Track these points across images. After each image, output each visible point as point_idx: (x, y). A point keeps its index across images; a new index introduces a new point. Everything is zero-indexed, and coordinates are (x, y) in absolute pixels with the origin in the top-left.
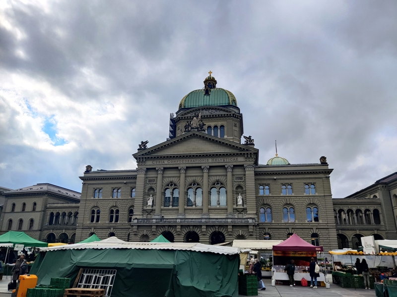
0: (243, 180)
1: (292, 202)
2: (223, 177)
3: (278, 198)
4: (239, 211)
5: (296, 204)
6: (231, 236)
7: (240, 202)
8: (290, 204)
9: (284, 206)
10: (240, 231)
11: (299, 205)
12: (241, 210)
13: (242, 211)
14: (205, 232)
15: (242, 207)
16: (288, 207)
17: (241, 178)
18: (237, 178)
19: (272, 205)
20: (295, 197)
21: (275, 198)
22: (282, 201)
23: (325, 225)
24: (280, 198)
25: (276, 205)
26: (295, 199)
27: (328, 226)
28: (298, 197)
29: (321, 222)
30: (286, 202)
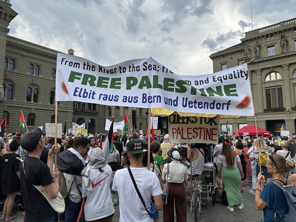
1: (38, 83)
3: (24, 76)
5: (42, 85)
8: (35, 85)
9: (29, 85)
11: (45, 87)
16: (33, 87)
19: (15, 81)
20: (42, 79)
21: (20, 75)
22: (27, 80)
23: (65, 108)
24: (26, 76)
25: (20, 83)
26: (41, 81)
27: (67, 109)
28: (44, 80)
29: (62, 106)
30: (32, 82)
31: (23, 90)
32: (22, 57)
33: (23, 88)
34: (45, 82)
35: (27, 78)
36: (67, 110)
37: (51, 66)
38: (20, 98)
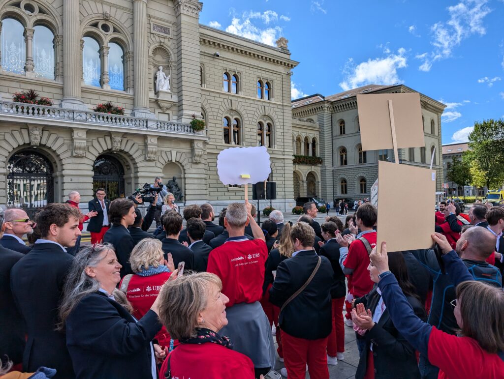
0: (170, 36)
1: (238, 109)
2: (120, 12)
3: (217, 95)
4: (160, 107)
5: (244, 112)
6: (153, 164)
7: (164, 85)
8: (235, 111)
9: (226, 113)
10: (174, 153)
11: (249, 115)
12: (168, 105)
13: (167, 109)
14: (84, 149)
15: (168, 98)
16: (232, 116)
17: (166, 30)
18: (157, 26)
20: (244, 100)
21: (212, 94)
22: (223, 103)
23: (281, 153)
24: (221, 96)
25: (213, 110)
26: (243, 104)
27: (284, 155)
28: (247, 101)
29: (276, 149)
30: (230, 106)
31: (219, 122)
32: (212, 59)
33: (218, 118)
34: (248, 105)
35: (222, 100)
36: (285, 157)
37: (255, 73)
38: (216, 137)
